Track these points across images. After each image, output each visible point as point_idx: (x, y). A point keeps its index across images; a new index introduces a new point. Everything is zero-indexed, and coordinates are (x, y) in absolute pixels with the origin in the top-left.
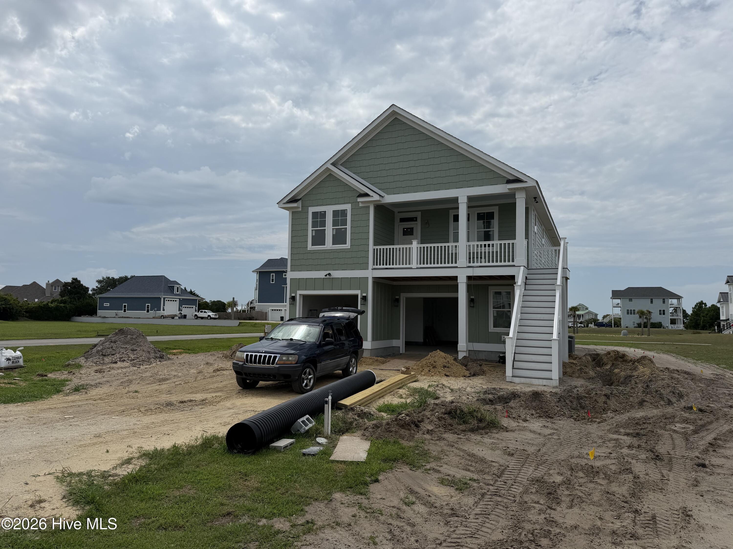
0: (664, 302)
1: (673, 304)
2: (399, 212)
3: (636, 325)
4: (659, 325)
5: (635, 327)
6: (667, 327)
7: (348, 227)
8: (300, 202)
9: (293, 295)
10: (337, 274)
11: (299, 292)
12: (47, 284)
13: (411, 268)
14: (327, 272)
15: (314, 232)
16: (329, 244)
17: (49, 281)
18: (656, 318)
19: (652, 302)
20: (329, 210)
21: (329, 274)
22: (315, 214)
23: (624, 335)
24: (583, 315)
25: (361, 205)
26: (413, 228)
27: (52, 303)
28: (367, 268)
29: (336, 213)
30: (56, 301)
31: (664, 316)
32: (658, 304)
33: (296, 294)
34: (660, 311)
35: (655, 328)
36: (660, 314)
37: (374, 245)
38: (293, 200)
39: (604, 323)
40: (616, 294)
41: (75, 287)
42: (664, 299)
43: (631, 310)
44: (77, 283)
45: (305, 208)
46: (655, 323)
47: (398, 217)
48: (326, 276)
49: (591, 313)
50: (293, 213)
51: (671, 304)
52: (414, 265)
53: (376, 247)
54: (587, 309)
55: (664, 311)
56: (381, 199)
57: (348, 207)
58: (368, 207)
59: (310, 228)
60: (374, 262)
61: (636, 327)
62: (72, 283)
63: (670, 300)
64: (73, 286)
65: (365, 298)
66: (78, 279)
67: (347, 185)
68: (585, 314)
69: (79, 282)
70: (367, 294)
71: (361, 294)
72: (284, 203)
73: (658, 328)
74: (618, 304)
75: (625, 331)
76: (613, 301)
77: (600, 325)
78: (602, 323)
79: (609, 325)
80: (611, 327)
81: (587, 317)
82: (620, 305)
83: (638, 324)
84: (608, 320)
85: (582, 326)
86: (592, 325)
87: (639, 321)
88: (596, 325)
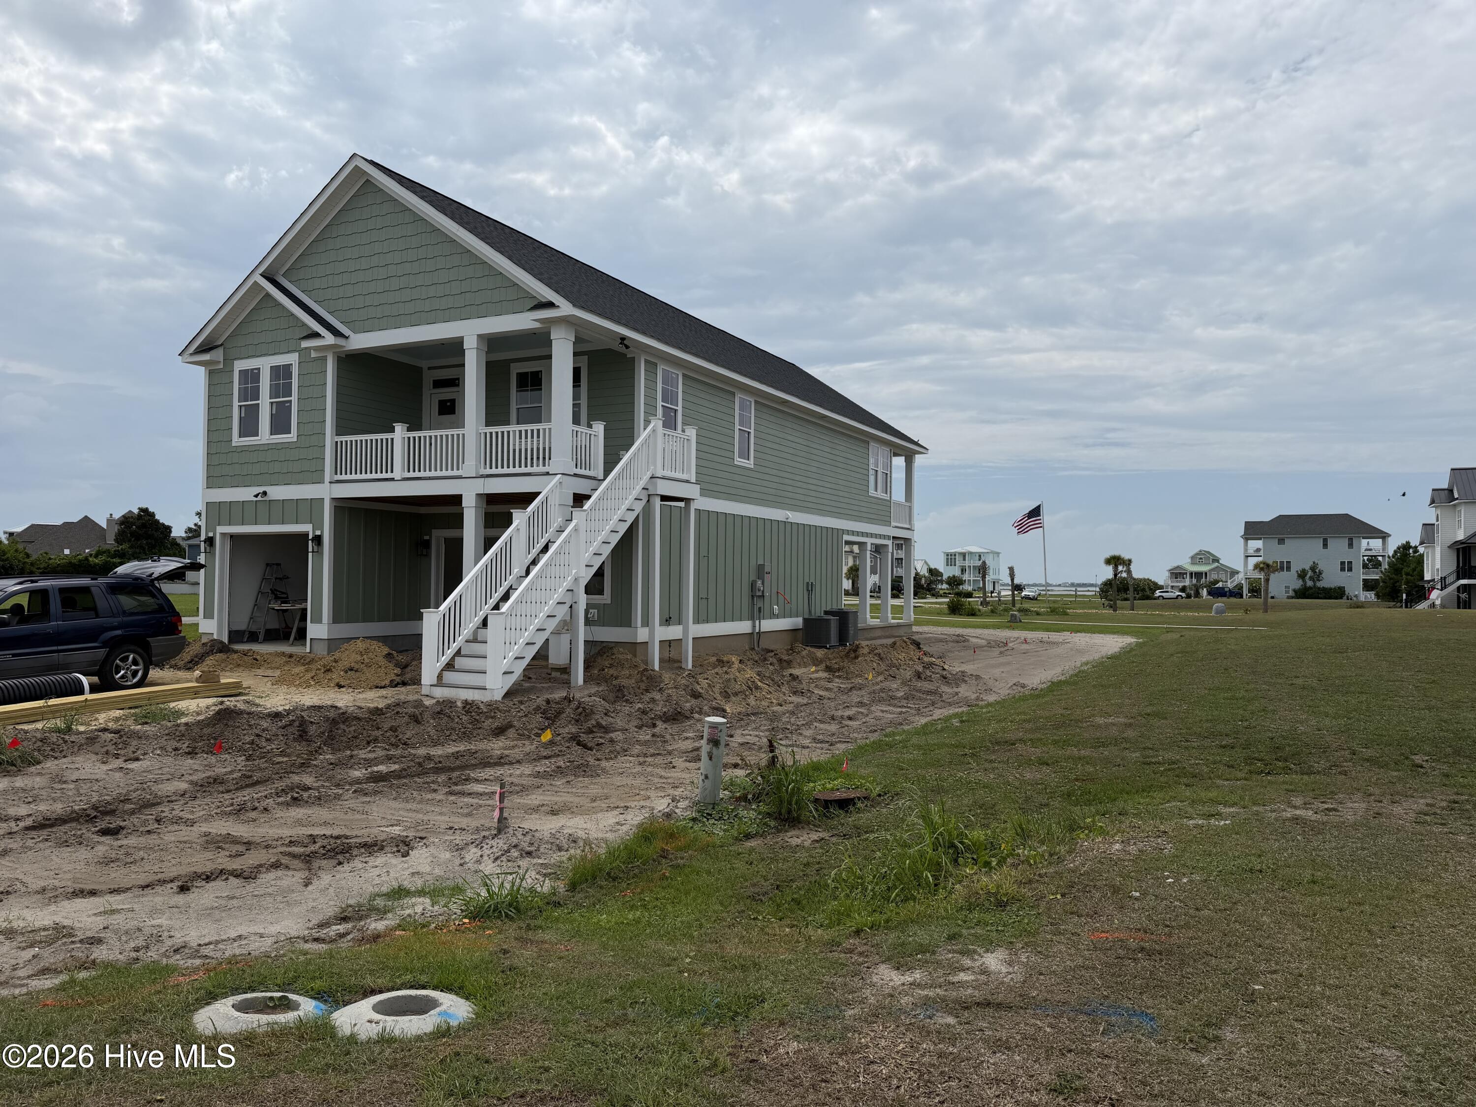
0: (1351, 545)
1: (1371, 550)
2: (429, 368)
3: (1291, 593)
4: (1338, 593)
5: (1288, 597)
6: (1356, 596)
7: (294, 398)
8: (220, 351)
9: (211, 534)
10: (277, 493)
11: (220, 529)
12: (110, 521)
13: (392, 479)
14: (261, 489)
15: (243, 409)
16: (265, 435)
17: (111, 515)
18: (1332, 578)
19: (1325, 545)
20: (265, 364)
21: (265, 493)
22: (244, 373)
23: (1217, 613)
24: (1206, 574)
25: (313, 354)
26: (454, 400)
27: (96, 556)
28: (322, 481)
29: (275, 370)
30: (104, 552)
31: (1349, 574)
32: (1338, 548)
33: (215, 534)
34: (1343, 563)
35: (1330, 598)
36: (1343, 569)
37: (337, 435)
38: (205, 348)
39: (1227, 590)
40: (1253, 530)
41: (144, 526)
42: (1351, 540)
43: (1282, 563)
44: (147, 518)
45: (229, 361)
46: (1331, 589)
47: (428, 378)
48: (256, 496)
49: (1224, 570)
50: (211, 373)
51: (1366, 550)
52: (397, 473)
53: (339, 439)
54: (1216, 560)
55: (1350, 563)
56: (340, 341)
57: (292, 359)
58: (324, 359)
59: (236, 404)
60: (336, 468)
61: (1292, 597)
62: (139, 516)
63: (1364, 542)
64: (139, 523)
65: (318, 540)
66: (151, 510)
67: (292, 315)
68: (1211, 571)
69: (152, 515)
70: (322, 532)
71: (314, 532)
72: (191, 354)
73: (1336, 598)
74: (1258, 550)
75: (1219, 604)
76: (1246, 545)
77: (1217, 593)
78: (1223, 588)
79: (1237, 593)
80: (1242, 597)
81: (1214, 576)
82: (1261, 553)
83: (1294, 591)
84: (1235, 583)
85: (1183, 595)
86: (1204, 592)
87: (1298, 584)
88: (1209, 593)
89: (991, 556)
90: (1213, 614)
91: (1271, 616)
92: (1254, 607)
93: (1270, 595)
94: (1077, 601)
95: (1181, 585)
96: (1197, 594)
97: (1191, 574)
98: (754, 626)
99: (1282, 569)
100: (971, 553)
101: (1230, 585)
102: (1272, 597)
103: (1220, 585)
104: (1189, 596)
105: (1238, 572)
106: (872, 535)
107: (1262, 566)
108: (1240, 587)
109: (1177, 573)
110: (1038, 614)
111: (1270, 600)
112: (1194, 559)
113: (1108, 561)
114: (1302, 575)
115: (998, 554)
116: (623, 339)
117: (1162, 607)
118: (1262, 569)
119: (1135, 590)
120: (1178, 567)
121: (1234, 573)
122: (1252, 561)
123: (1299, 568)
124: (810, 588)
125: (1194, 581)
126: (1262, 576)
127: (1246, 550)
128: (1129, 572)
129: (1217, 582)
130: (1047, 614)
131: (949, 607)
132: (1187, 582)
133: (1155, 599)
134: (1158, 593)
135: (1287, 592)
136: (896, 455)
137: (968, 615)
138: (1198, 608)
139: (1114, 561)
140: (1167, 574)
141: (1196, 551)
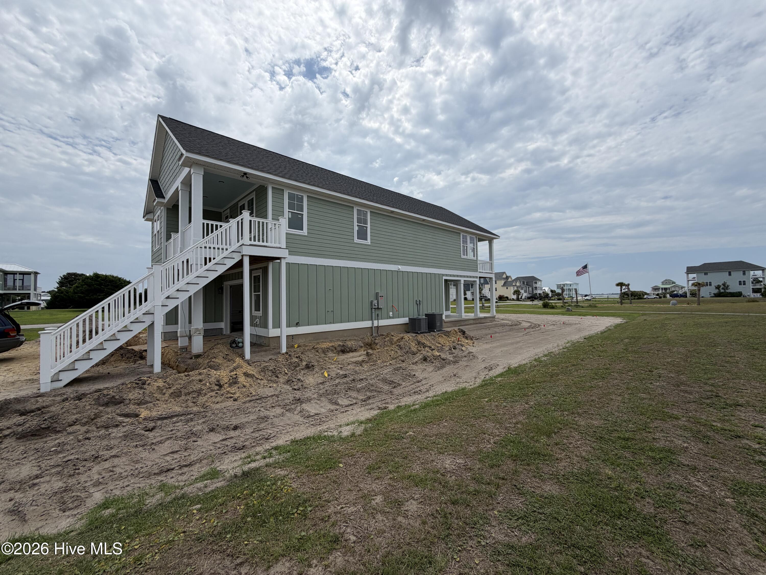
0: (744, 274)
1: (755, 275)
3: (712, 295)
4: (738, 294)
5: (711, 297)
6: (748, 296)
7: (160, 228)
8: (152, 214)
15: (155, 236)
16: (157, 246)
18: (734, 288)
19: (730, 275)
20: (157, 216)
24: (669, 288)
31: (744, 286)
32: (737, 275)
34: (740, 282)
35: (733, 297)
36: (740, 284)
39: (679, 294)
40: (690, 270)
42: (744, 271)
43: (707, 283)
45: (154, 218)
46: (734, 293)
47: (224, 216)
49: (678, 287)
51: (753, 276)
53: (166, 244)
54: (675, 283)
55: (744, 281)
58: (163, 209)
60: (166, 256)
61: (713, 297)
63: (752, 272)
68: (671, 287)
73: (737, 297)
74: (694, 278)
75: (674, 301)
76: (688, 276)
77: (674, 296)
78: (677, 294)
79: (684, 295)
80: (686, 297)
81: (673, 289)
82: (696, 279)
83: (714, 294)
84: (683, 292)
85: (658, 297)
86: (668, 296)
87: (716, 291)
88: (670, 296)
89: (575, 285)
90: (671, 305)
91: (703, 307)
92: (693, 302)
93: (701, 296)
94: (608, 301)
95: (657, 293)
96: (665, 297)
97: (662, 289)
98: (373, 324)
99: (707, 285)
100: (566, 284)
101: (680, 292)
102: (703, 297)
103: (675, 292)
104: (660, 298)
105: (684, 287)
106: (464, 276)
107: (696, 284)
108: (685, 293)
109: (656, 289)
110: (582, 307)
111: (701, 299)
112: (663, 283)
113: (618, 285)
114: (718, 287)
115: (578, 284)
116: (245, 174)
117: (646, 303)
118: (696, 285)
119: (632, 296)
120: (656, 286)
121: (682, 287)
122: (691, 283)
123: (716, 285)
124: (418, 303)
125: (664, 291)
126: (696, 288)
127: (688, 278)
128: (628, 289)
129: (674, 291)
130: (588, 307)
131: (543, 305)
132: (660, 292)
133: (644, 299)
134: (645, 296)
135: (710, 295)
136: (480, 240)
137: (551, 308)
138: (664, 303)
139: (621, 285)
140: (651, 289)
141: (664, 279)
